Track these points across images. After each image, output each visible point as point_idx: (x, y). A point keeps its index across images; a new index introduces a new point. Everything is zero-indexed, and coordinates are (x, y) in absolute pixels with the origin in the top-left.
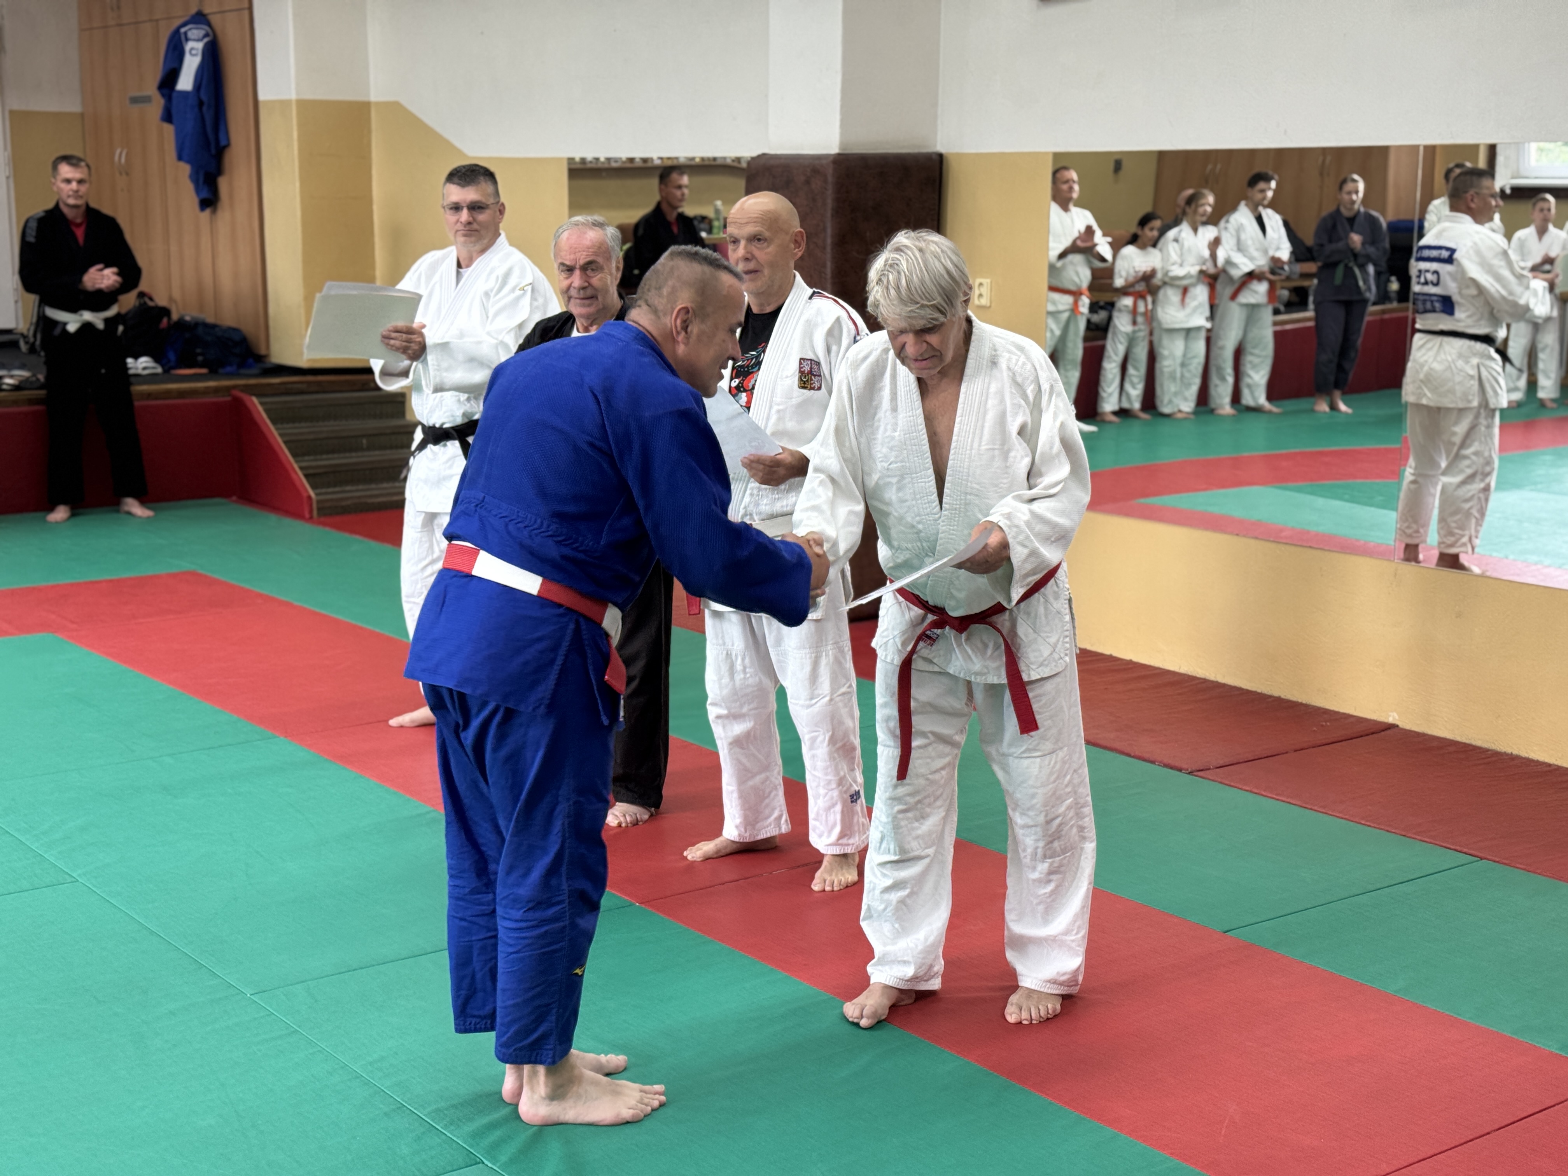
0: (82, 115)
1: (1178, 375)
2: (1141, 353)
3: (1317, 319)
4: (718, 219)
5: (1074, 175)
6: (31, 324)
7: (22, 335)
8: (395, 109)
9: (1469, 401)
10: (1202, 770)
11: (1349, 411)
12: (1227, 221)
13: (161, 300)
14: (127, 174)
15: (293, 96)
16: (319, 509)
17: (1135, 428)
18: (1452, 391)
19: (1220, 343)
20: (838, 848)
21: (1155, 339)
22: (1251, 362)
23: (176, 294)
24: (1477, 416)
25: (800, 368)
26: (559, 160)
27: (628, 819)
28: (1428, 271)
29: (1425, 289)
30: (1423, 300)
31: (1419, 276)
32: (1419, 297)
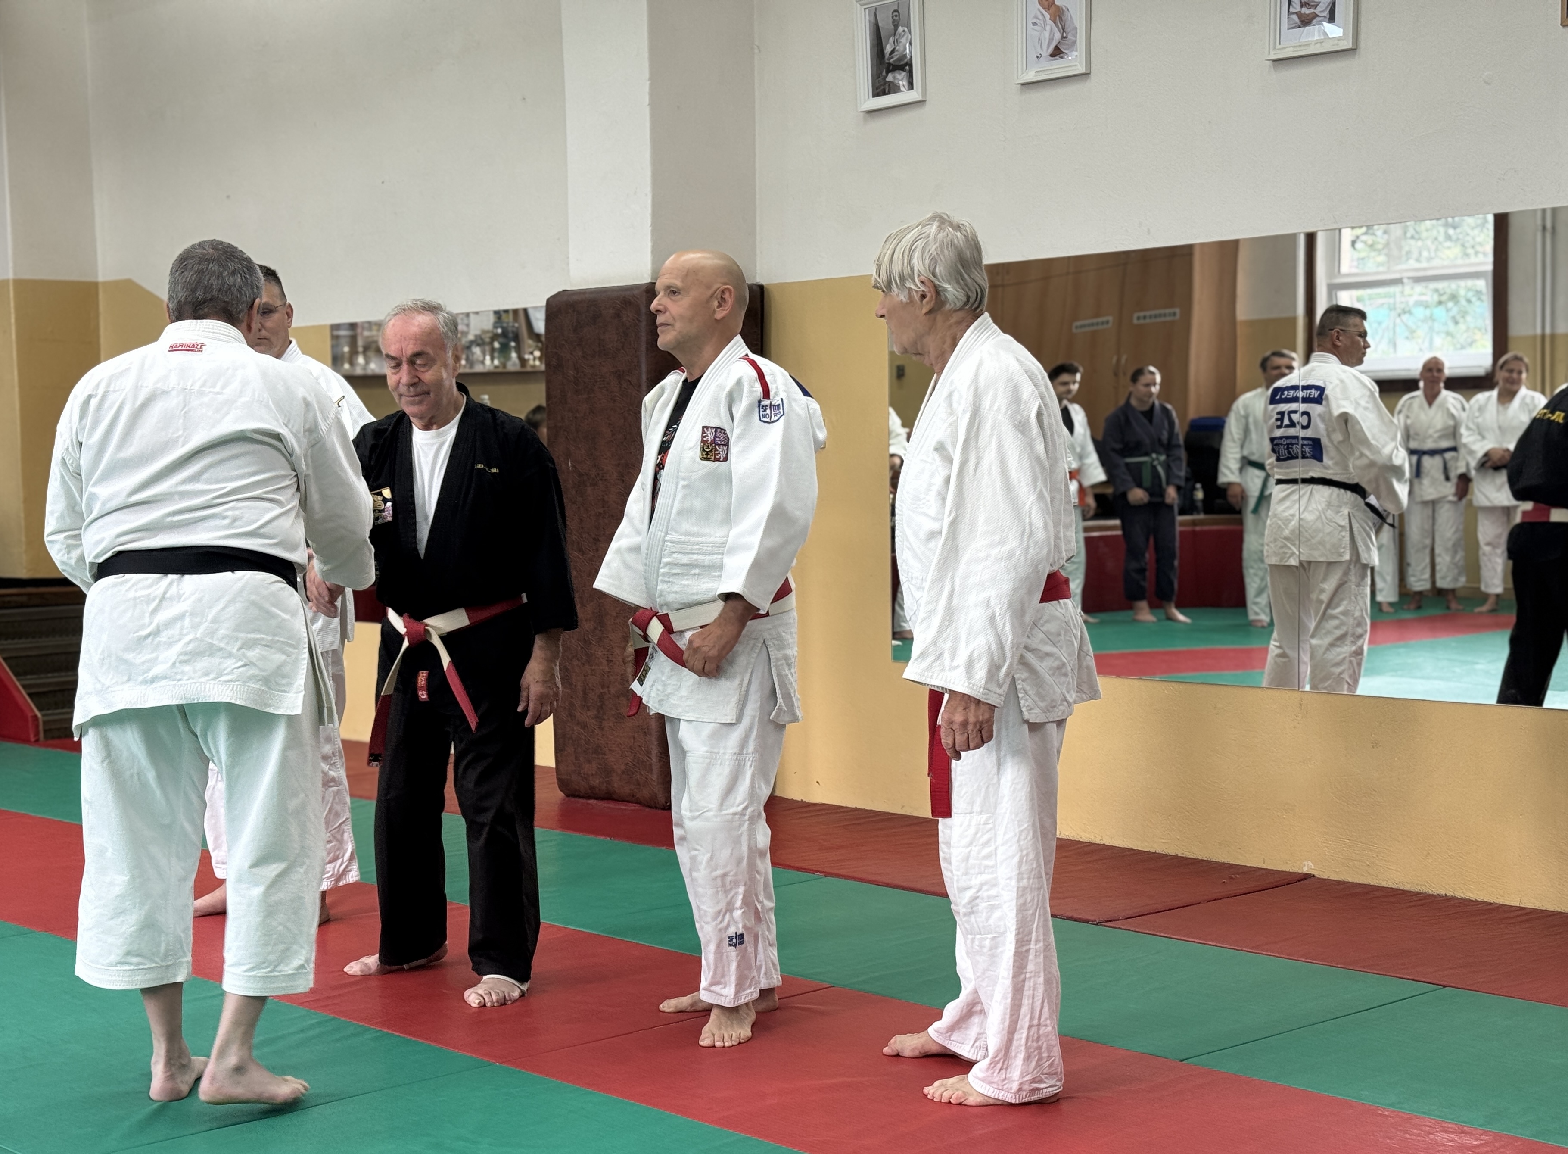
9: (1339, 555)
10: (1111, 921)
15: (11, 276)
16: (45, 731)
18: (1321, 544)
24: (1346, 573)
25: (703, 437)
26: (319, 328)
27: (494, 997)
28: (1295, 412)
29: (1292, 432)
30: (1288, 444)
31: (1277, 420)
32: (1282, 441)
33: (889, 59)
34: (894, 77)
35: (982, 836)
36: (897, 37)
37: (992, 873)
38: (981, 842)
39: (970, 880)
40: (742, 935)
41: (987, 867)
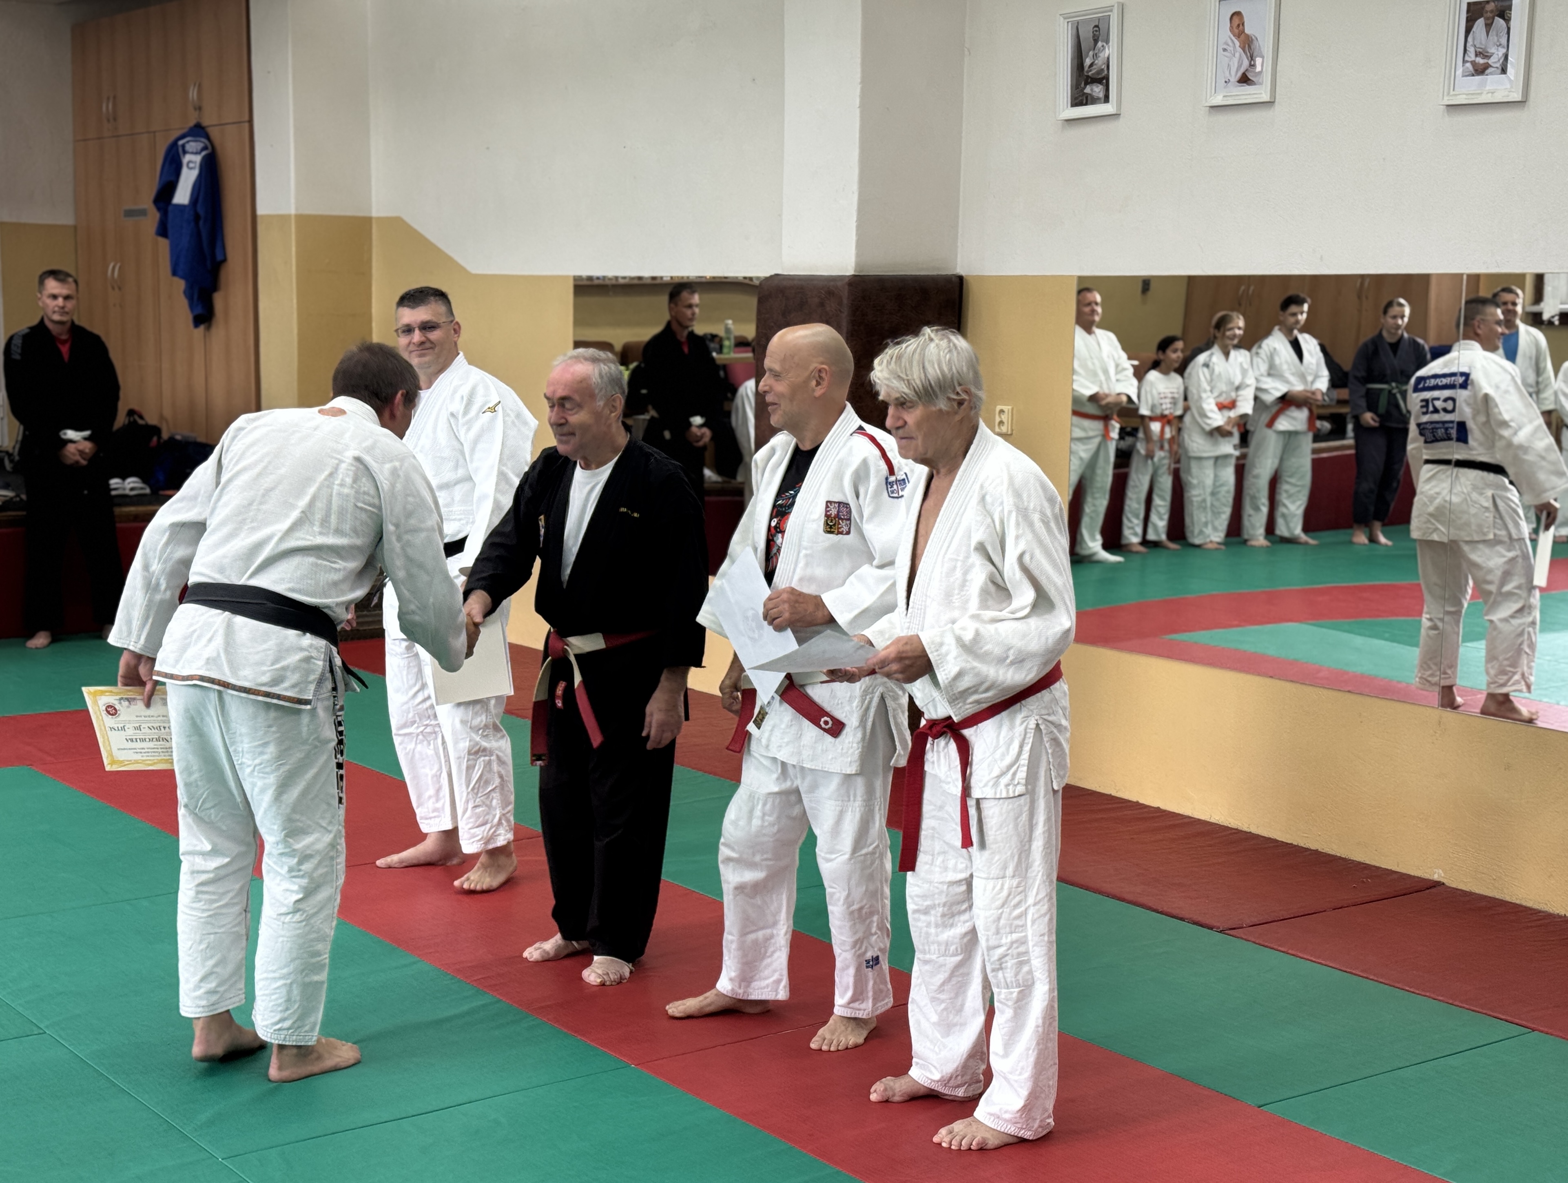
0: (75, 228)
1: (1209, 504)
2: (1166, 482)
3: (1357, 446)
4: (728, 339)
5: (1098, 298)
6: (17, 442)
7: (7, 453)
8: (396, 225)
9: (1485, 534)
10: (1234, 929)
11: (1390, 543)
12: (1260, 347)
13: (151, 419)
14: (120, 289)
15: (293, 211)
17: (1159, 560)
18: (1468, 524)
19: (1256, 472)
20: (849, 1011)
21: (1182, 466)
22: (1286, 491)
23: (167, 412)
25: (827, 511)
26: (565, 278)
28: (1438, 399)
29: (1436, 417)
30: (1433, 429)
31: (1422, 407)
32: (1428, 426)
33: (1088, 72)
34: (1092, 90)
35: (1014, 897)
36: (1096, 51)
37: (1022, 931)
38: (1013, 903)
39: (1001, 939)
40: (877, 958)
41: (1018, 926)
